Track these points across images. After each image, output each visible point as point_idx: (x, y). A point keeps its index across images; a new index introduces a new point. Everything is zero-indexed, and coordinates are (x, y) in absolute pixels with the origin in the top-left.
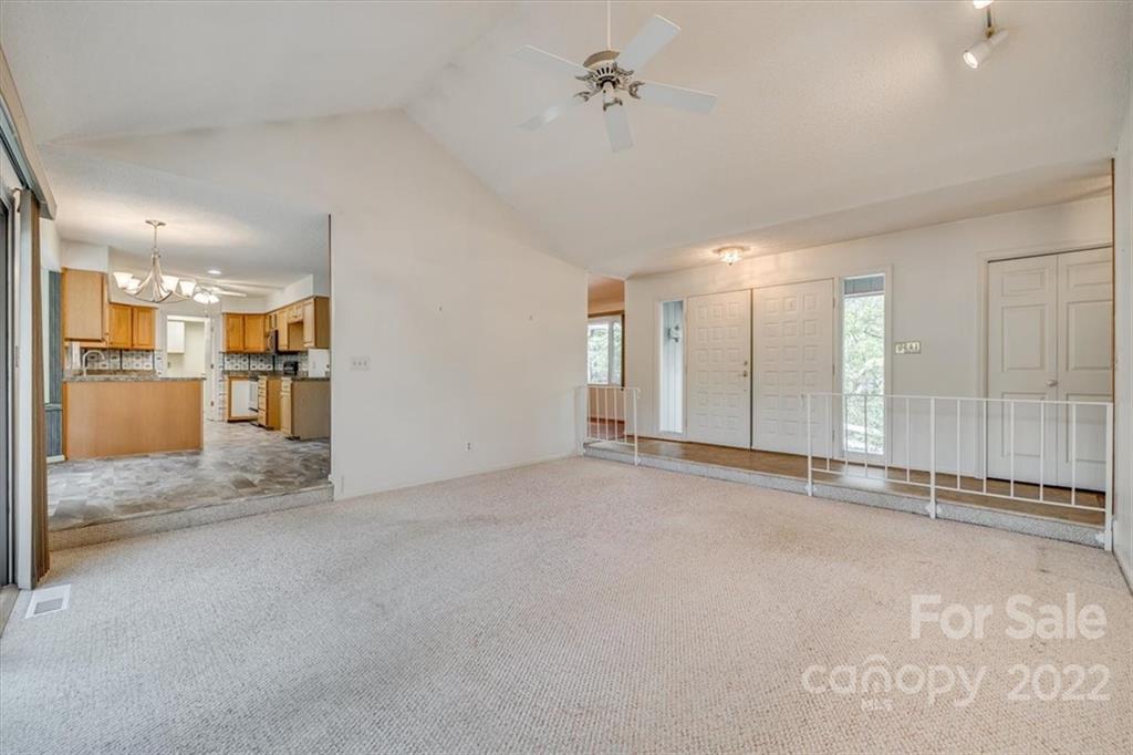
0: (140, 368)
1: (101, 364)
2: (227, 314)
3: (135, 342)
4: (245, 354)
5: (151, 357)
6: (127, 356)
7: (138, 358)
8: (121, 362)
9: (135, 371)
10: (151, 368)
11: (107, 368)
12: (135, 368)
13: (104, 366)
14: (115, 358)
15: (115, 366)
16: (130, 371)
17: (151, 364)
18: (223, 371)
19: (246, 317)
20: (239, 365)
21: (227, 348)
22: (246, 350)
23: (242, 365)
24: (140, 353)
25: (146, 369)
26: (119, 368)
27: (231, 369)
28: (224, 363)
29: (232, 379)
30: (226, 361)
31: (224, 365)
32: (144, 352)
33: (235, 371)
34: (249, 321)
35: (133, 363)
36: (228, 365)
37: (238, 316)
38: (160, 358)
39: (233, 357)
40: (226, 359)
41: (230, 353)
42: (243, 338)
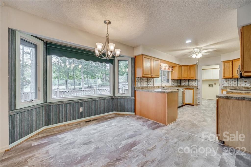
0: (193, 85)
2: (223, 61)
3: (190, 77)
4: (235, 79)
5: (197, 81)
6: (190, 81)
7: (193, 82)
8: (188, 83)
9: (192, 86)
10: (196, 85)
11: (185, 85)
13: (184, 84)
14: (187, 82)
15: (187, 84)
16: (190, 86)
17: (196, 84)
18: (223, 87)
19: (233, 61)
20: (232, 84)
21: (224, 76)
22: (233, 77)
23: (234, 84)
24: (193, 80)
25: (195, 85)
26: (188, 85)
27: (228, 86)
28: (224, 83)
29: (223, 91)
30: (225, 82)
31: (224, 84)
32: (195, 80)
33: (230, 87)
34: (235, 62)
35: (191, 84)
36: (226, 84)
37: (229, 61)
38: (199, 82)
39: (228, 80)
40: (225, 81)
41: (226, 79)
42: (232, 71)
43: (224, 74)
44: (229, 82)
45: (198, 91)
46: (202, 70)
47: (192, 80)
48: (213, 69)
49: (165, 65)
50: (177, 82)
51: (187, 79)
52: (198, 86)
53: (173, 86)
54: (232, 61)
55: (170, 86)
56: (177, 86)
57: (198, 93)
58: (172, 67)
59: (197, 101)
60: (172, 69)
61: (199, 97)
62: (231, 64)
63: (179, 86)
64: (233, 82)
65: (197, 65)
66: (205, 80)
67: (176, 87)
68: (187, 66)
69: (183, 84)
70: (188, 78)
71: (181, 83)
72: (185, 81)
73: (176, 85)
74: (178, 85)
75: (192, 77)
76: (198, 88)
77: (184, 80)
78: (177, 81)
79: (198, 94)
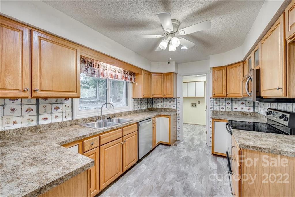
1: (157, 105)
3: (165, 94)
4: (228, 99)
5: (175, 101)
6: (166, 101)
7: (170, 102)
9: (169, 109)
10: (175, 108)
11: (159, 107)
12: (169, 108)
13: (158, 106)
14: (162, 102)
16: (167, 109)
17: (175, 105)
18: (213, 111)
19: (228, 68)
20: (224, 107)
21: (214, 94)
22: (228, 96)
23: (226, 107)
24: (171, 99)
25: (173, 108)
26: (163, 108)
27: (218, 110)
28: (213, 105)
29: (215, 120)
30: (215, 104)
31: (213, 107)
32: (173, 99)
33: (221, 111)
34: (231, 70)
35: (168, 105)
36: (216, 107)
37: (221, 68)
38: (179, 102)
39: (219, 101)
40: (215, 102)
41: (217, 98)
42: (225, 86)
43: (214, 89)
44: (221, 104)
45: (177, 118)
46: (183, 83)
47: (169, 99)
48: (196, 83)
49: (113, 67)
50: (147, 103)
51: (162, 98)
52: (178, 110)
53: (137, 111)
54: (225, 68)
55: (131, 112)
56: (147, 110)
57: (177, 120)
58: (133, 74)
59: (176, 134)
60: (133, 79)
61: (179, 128)
62: (224, 72)
63: (150, 110)
64: (226, 103)
65: (176, 74)
66: (187, 97)
67: (145, 111)
68: (161, 74)
69: (156, 106)
70: (162, 96)
71: (154, 103)
72: (159, 101)
73: (144, 107)
74: (149, 107)
75: (168, 94)
76: (178, 112)
77: (157, 99)
78: (146, 101)
79: (177, 123)
